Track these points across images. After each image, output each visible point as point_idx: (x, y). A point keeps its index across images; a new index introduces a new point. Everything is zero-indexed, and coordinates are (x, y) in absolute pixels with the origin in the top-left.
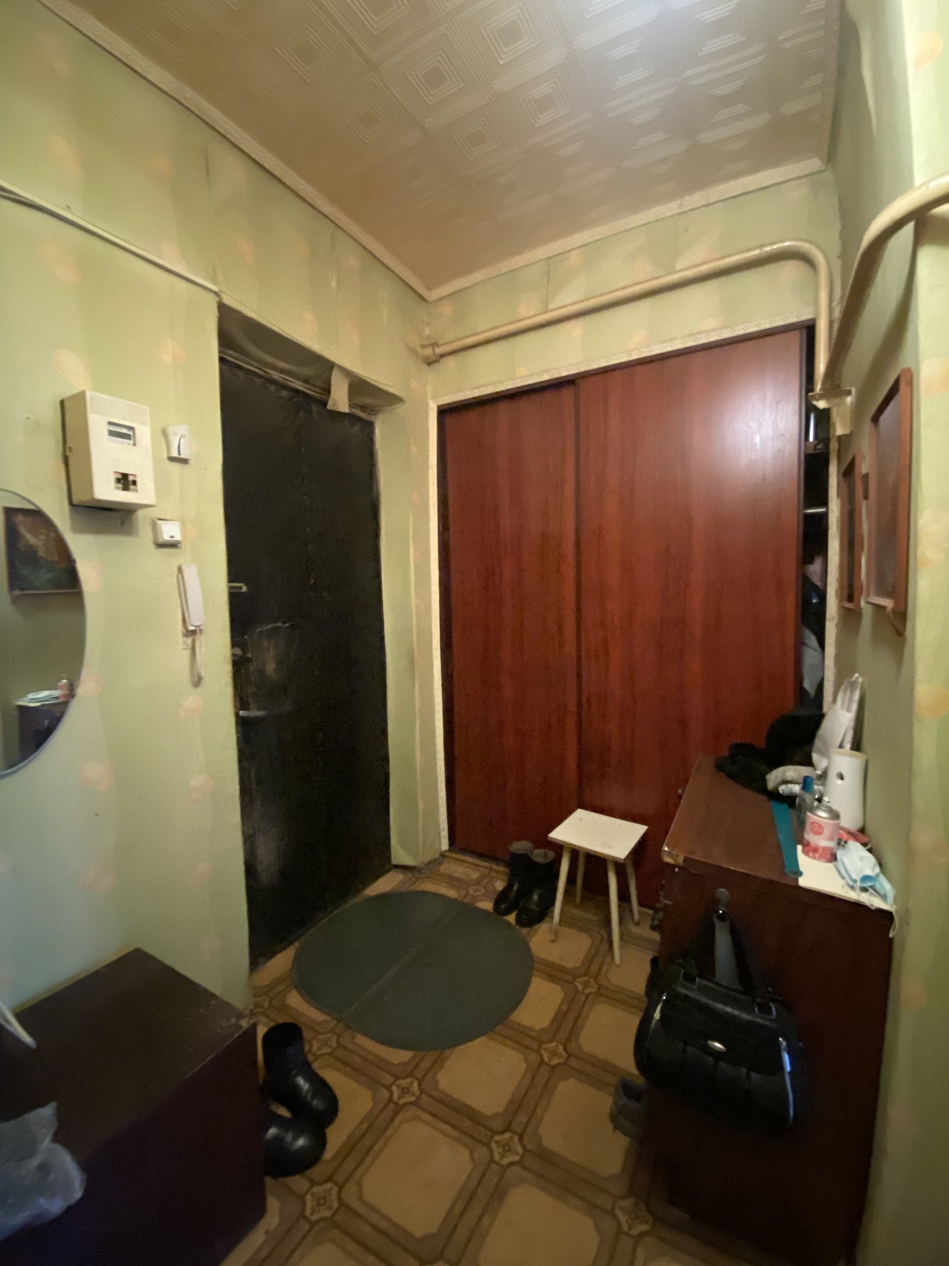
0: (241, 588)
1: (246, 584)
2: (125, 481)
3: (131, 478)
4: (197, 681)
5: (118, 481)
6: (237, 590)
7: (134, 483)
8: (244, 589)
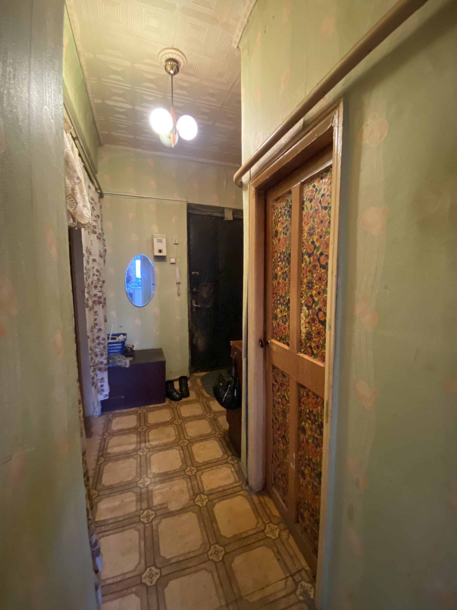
0: (197, 273)
1: (199, 273)
2: (160, 251)
3: (161, 250)
4: (179, 295)
5: (159, 251)
6: (195, 274)
7: (162, 251)
8: (198, 273)
